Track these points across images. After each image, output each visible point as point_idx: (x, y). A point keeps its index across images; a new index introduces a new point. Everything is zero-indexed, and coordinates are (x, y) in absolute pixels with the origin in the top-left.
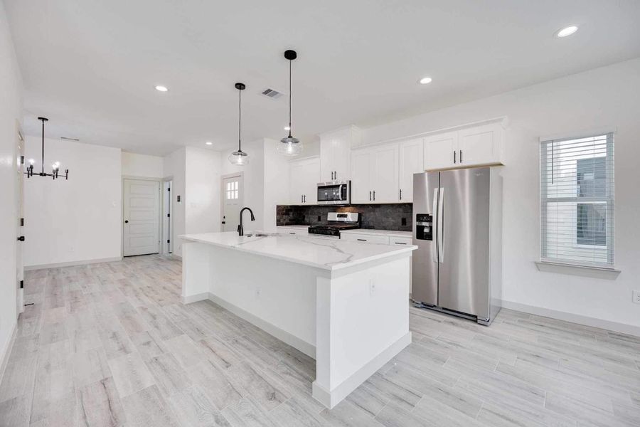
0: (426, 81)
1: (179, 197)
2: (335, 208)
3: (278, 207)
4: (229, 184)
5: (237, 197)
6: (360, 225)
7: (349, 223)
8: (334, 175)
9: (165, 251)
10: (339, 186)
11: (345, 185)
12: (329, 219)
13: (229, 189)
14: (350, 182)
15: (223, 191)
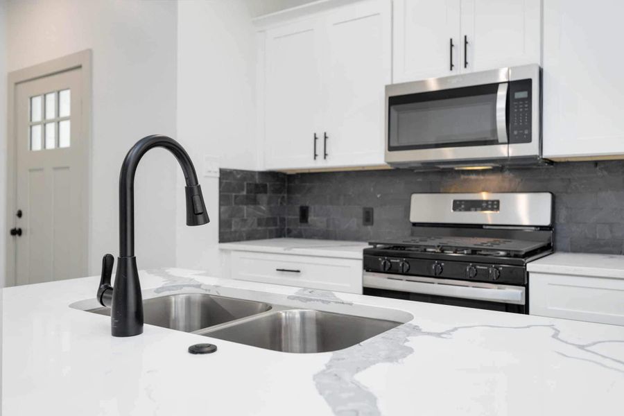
4: (37, 102)
5: (65, 142)
8: (459, 49)
12: (414, 218)
13: (37, 116)
15: (18, 125)
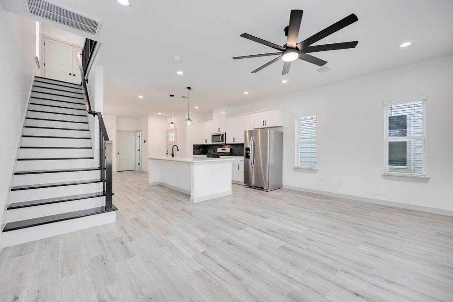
0: (246, 93)
1: (145, 141)
2: (221, 146)
3: (194, 145)
4: (170, 134)
5: (173, 140)
6: (232, 153)
7: (227, 153)
8: (219, 130)
9: (138, 169)
10: (220, 135)
11: (223, 135)
12: (218, 151)
13: (170, 136)
14: (225, 133)
15: (167, 137)
